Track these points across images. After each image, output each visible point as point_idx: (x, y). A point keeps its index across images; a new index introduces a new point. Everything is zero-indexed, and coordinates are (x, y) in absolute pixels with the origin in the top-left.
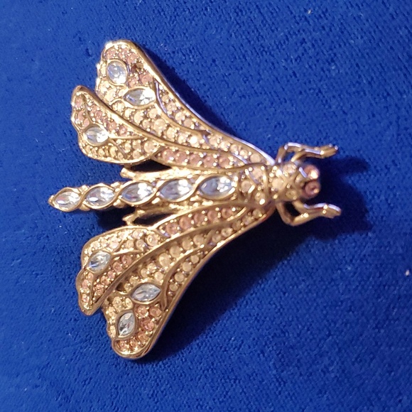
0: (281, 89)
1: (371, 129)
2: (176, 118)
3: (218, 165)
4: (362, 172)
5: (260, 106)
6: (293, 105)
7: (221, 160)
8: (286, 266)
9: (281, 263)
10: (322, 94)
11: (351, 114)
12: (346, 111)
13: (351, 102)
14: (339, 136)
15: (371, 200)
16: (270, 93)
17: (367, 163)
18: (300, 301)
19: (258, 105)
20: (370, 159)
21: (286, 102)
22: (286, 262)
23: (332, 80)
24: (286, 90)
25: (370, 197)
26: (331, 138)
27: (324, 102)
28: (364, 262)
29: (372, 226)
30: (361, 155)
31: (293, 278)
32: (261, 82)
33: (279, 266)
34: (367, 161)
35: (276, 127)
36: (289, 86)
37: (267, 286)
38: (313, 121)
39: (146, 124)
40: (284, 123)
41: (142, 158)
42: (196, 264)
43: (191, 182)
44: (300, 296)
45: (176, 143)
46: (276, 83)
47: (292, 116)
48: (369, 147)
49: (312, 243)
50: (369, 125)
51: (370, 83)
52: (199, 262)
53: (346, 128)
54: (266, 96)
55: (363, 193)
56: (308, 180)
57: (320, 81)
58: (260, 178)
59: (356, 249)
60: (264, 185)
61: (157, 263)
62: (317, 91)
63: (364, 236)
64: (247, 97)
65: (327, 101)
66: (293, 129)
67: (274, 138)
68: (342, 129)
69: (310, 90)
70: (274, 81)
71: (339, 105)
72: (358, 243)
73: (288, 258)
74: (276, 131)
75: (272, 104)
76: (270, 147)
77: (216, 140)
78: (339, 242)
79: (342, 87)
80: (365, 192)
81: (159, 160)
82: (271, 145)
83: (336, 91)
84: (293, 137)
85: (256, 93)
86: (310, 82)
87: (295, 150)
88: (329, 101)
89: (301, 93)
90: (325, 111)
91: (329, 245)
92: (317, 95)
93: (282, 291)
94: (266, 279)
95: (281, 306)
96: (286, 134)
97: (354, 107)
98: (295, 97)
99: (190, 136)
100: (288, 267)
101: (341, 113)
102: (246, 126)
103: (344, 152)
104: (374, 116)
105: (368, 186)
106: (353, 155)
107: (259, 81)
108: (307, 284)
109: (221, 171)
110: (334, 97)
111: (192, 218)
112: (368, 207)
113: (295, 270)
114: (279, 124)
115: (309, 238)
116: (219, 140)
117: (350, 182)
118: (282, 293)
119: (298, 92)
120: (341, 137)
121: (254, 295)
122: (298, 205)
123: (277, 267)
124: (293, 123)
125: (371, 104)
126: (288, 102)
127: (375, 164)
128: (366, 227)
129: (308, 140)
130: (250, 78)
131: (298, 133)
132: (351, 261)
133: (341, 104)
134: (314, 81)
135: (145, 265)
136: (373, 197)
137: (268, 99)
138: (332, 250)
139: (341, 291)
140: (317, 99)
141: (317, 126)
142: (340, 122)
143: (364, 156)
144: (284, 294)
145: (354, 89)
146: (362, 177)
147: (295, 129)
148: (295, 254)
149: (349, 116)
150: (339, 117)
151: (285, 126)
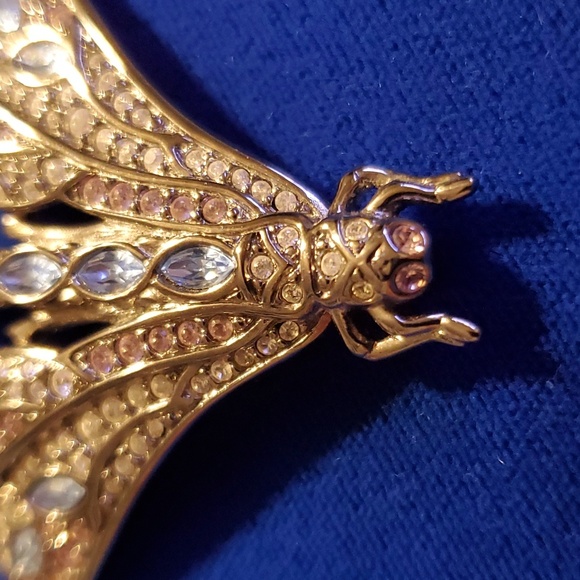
0: (352, 39)
1: (555, 135)
2: (116, 106)
3: (201, 217)
4: (533, 237)
5: (307, 78)
6: (377, 77)
7: (209, 205)
8: (360, 446)
9: (348, 439)
10: (443, 48)
11: (510, 97)
12: (498, 90)
13: (510, 69)
14: (481, 150)
15: (553, 304)
16: (328, 47)
17: (546, 215)
18: (389, 528)
19: (302, 75)
20: (552, 205)
21: (362, 69)
22: (360, 437)
23: (466, 17)
24: (363, 39)
25: (552, 297)
26: (463, 155)
27: (448, 67)
28: (537, 446)
29: (555, 365)
30: (531, 196)
31: (376, 474)
32: (308, 22)
33: (344, 445)
34: (546, 209)
35: (340, 126)
36: (369, 31)
37: (318, 488)
38: (423, 113)
39: (52, 119)
40: (357, 117)
41: (42, 197)
42: (157, 440)
43: (140, 253)
44: (391, 516)
45: (112, 163)
46: (342, 24)
47: (376, 101)
48: (551, 177)
49: (417, 396)
50: (553, 124)
51: (553, 23)
52: (164, 434)
53: (497, 130)
54: (317, 55)
55: (534, 286)
56: (402, 256)
57: (439, 19)
58: (294, 248)
59: (517, 417)
60: (302, 265)
61: (74, 433)
62: (432, 41)
63: (536, 386)
64: (278, 58)
65: (454, 66)
66: (377, 132)
67: (335, 151)
68: (488, 133)
69: (416, 38)
70: (336, 22)
71: (482, 76)
72: (524, 404)
73: (366, 428)
74: (341, 137)
75: (332, 73)
76: (328, 173)
77: (198, 156)
78: (479, 398)
79: (487, 33)
80: (541, 284)
81: (75, 202)
82: (329, 168)
83: (476, 41)
84: (379, 149)
85: (297, 48)
86: (416, 21)
87: (377, 182)
88: (459, 67)
89: (395, 47)
90: (450, 90)
91: (454, 403)
92: (432, 51)
93: (351, 500)
94: (318, 472)
95: (350, 536)
96: (362, 144)
97: (517, 80)
98: (384, 56)
99: (142, 148)
100: (366, 448)
101: (487, 94)
102: (275, 126)
103: (493, 188)
104: (563, 102)
105: (546, 268)
106: (514, 195)
107: (303, 20)
108: (407, 488)
109: (207, 230)
110: (471, 56)
111: (145, 338)
112: (548, 320)
113: (380, 456)
114: (346, 119)
115: (412, 386)
116: (208, 158)
117: (505, 259)
118: (350, 506)
119: (390, 46)
120: (487, 152)
121: (291, 506)
122: (381, 315)
123: (340, 447)
124: (378, 117)
125: (557, 75)
126: (368, 69)
127: (564, 218)
128: (542, 367)
129: (411, 159)
130: (284, 15)
131: (390, 141)
132: (506, 444)
133: (487, 74)
134: (424, 16)
135: (53, 435)
136: (559, 295)
137: (322, 63)
138: (462, 417)
139: (482, 511)
140: (431, 61)
141: (432, 124)
142: (483, 114)
143: (541, 200)
144: (356, 508)
145: (516, 39)
146: (534, 249)
147: (383, 132)
148: (379, 420)
149: (505, 101)
150: (481, 104)
151: (360, 125)
